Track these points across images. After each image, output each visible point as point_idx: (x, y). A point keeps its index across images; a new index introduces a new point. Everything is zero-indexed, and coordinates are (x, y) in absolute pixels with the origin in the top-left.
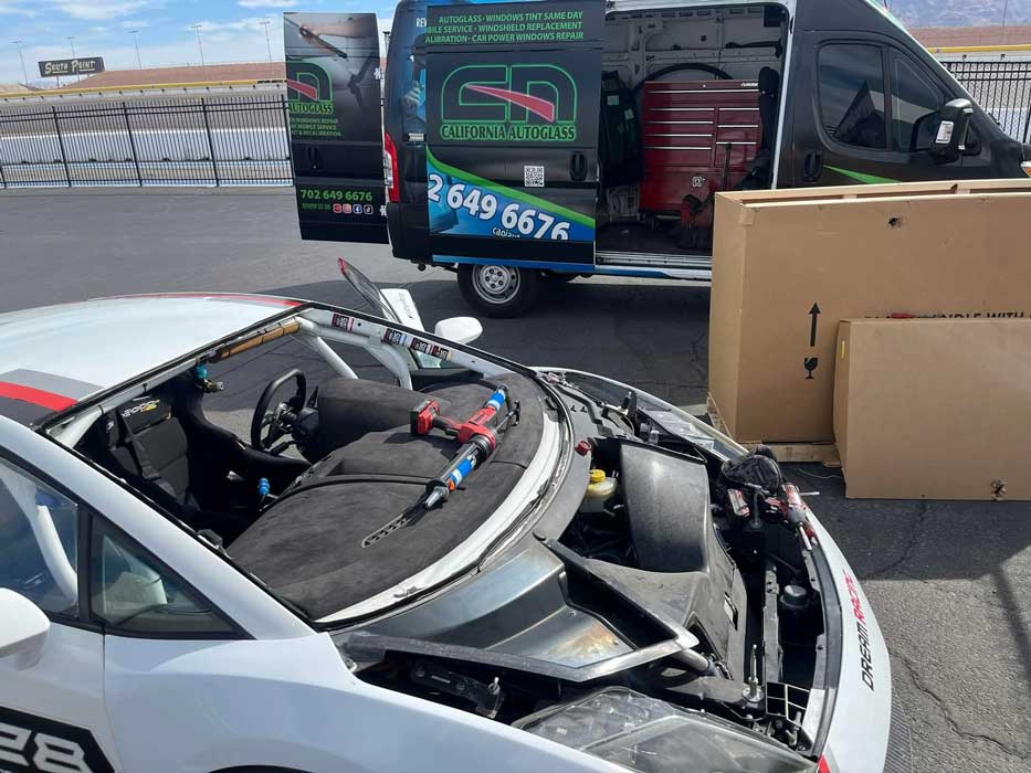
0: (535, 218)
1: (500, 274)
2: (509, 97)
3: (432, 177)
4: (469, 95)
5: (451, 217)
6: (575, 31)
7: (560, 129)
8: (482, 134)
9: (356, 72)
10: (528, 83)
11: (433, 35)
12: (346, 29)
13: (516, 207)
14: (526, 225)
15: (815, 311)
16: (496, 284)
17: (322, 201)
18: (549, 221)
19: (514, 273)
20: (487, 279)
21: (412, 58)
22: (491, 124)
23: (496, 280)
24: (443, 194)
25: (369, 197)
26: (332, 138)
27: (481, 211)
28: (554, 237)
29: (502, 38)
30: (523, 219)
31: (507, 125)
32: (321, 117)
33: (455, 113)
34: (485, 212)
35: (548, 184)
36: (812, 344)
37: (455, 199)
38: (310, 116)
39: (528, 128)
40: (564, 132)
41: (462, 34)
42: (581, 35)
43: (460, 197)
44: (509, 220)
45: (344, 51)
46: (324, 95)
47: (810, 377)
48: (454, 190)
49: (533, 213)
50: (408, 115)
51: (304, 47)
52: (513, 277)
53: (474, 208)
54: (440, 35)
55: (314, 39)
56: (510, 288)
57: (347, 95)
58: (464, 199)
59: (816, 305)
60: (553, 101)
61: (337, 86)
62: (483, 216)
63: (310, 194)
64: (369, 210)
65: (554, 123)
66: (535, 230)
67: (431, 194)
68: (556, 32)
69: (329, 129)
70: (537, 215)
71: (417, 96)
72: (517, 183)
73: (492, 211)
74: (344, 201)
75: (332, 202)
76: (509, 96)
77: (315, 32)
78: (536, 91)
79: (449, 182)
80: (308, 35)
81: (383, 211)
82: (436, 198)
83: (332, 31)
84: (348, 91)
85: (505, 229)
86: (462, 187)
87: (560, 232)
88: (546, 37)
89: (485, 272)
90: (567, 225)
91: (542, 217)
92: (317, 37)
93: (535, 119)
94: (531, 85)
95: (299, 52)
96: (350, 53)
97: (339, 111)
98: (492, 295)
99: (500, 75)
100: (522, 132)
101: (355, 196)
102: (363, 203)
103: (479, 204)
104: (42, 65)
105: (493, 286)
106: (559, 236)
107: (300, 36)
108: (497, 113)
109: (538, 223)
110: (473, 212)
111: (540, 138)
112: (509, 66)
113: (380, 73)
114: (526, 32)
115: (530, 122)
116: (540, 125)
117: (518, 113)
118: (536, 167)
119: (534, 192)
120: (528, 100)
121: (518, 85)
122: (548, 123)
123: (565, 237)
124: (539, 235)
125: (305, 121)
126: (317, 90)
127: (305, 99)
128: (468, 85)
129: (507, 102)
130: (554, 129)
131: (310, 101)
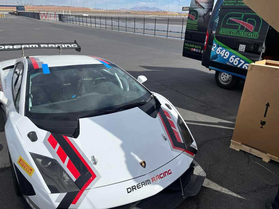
0: (239, 61)
1: (226, 75)
2: (241, 22)
3: (214, 44)
4: (231, 21)
5: (216, 56)
7: (254, 34)
8: (230, 33)
9: (205, 13)
10: (248, 19)
11: (225, 3)
13: (234, 56)
14: (236, 62)
15: (268, 105)
16: (225, 78)
17: (189, 47)
18: (243, 62)
19: (231, 76)
20: (223, 76)
21: (219, 10)
22: (234, 30)
23: (225, 77)
24: (215, 50)
25: (200, 48)
26: (195, 30)
27: (224, 56)
28: (243, 67)
30: (236, 60)
31: (238, 31)
32: (194, 24)
33: (225, 26)
34: (225, 57)
35: (246, 51)
36: (265, 116)
37: (218, 51)
38: (191, 24)
39: (244, 33)
40: (255, 36)
41: (233, 3)
43: (220, 51)
44: (231, 60)
45: (204, 7)
46: (196, 19)
47: (262, 127)
48: (218, 49)
49: (239, 59)
50: (214, 26)
52: (230, 77)
53: (223, 55)
54: (227, 3)
55: (197, 3)
56: (228, 80)
57: (202, 19)
58: (221, 52)
60: (254, 26)
61: (200, 17)
62: (224, 58)
63: (186, 44)
64: (199, 51)
65: (252, 32)
67: (213, 49)
69: (195, 28)
70: (240, 60)
71: (217, 21)
72: (236, 49)
73: (227, 56)
74: (194, 48)
75: (191, 47)
77: (198, 2)
78: (249, 22)
79: (218, 46)
81: (202, 52)
82: (213, 50)
84: (202, 18)
85: (230, 62)
86: (221, 48)
87: (245, 66)
89: (222, 74)
90: (248, 65)
91: (241, 61)
93: (247, 30)
94: (248, 20)
95: (193, 7)
96: (205, 7)
97: (198, 23)
98: (223, 81)
99: (240, 16)
100: (242, 34)
101: (197, 47)
102: (199, 49)
103: (224, 54)
105: (224, 79)
106: (245, 68)
107: (195, 2)
108: (236, 27)
109: (240, 63)
110: (222, 56)
111: (247, 36)
112: (243, 13)
113: (211, 14)
115: (245, 31)
116: (248, 32)
117: (242, 28)
118: (243, 45)
119: (241, 53)
120: (246, 24)
121: (245, 19)
122: (251, 32)
123: (247, 68)
124: (239, 66)
125: (190, 25)
126: (195, 17)
127: (191, 19)
128: (230, 18)
129: (240, 24)
130: (252, 35)
131: (193, 20)
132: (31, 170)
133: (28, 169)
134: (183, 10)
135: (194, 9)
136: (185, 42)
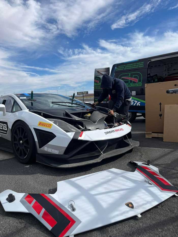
6: (142, 65)
7: (139, 84)
10: (133, 76)
11: (117, 69)
12: (105, 70)
14: (132, 103)
15: (160, 104)
18: (136, 102)
21: (114, 74)
28: (137, 105)
29: (129, 68)
31: (129, 84)
35: (136, 94)
36: (161, 111)
38: (98, 86)
41: (122, 68)
42: (143, 66)
47: (161, 118)
49: (133, 100)
51: (98, 74)
52: (130, 114)
59: (160, 103)
60: (138, 79)
63: (96, 100)
64: (106, 102)
65: (138, 83)
66: (134, 104)
68: (139, 66)
70: (134, 101)
76: (129, 78)
80: (98, 72)
81: (108, 102)
83: (102, 71)
87: (138, 104)
88: (137, 67)
90: (140, 103)
91: (135, 101)
92: (100, 72)
93: (134, 82)
99: (128, 75)
100: (132, 85)
104: (78, 93)
106: (138, 105)
108: (127, 82)
109: (134, 102)
111: (135, 86)
112: (130, 73)
114: (133, 67)
115: (133, 83)
117: (131, 81)
118: (134, 91)
119: (133, 96)
120: (133, 79)
121: (131, 76)
122: (136, 83)
123: (139, 105)
124: (134, 105)
125: (96, 87)
126: (99, 81)
127: (97, 83)
128: (122, 77)
129: (129, 80)
130: (138, 84)
131: (98, 83)
132: (50, 125)
133: (47, 126)
134: (78, 94)
135: (98, 76)
136: (94, 99)
